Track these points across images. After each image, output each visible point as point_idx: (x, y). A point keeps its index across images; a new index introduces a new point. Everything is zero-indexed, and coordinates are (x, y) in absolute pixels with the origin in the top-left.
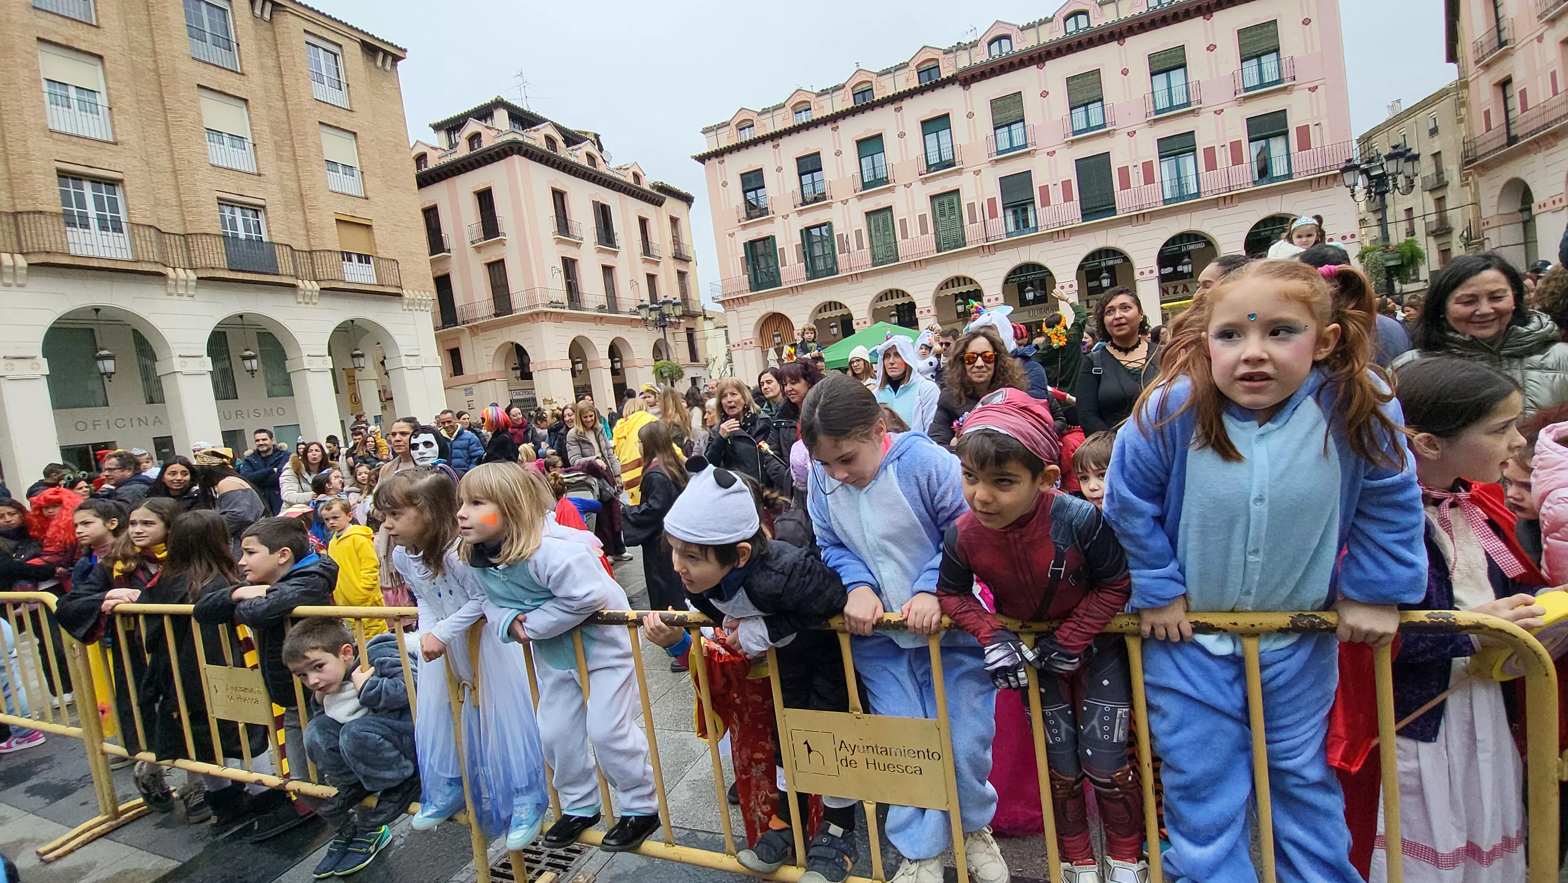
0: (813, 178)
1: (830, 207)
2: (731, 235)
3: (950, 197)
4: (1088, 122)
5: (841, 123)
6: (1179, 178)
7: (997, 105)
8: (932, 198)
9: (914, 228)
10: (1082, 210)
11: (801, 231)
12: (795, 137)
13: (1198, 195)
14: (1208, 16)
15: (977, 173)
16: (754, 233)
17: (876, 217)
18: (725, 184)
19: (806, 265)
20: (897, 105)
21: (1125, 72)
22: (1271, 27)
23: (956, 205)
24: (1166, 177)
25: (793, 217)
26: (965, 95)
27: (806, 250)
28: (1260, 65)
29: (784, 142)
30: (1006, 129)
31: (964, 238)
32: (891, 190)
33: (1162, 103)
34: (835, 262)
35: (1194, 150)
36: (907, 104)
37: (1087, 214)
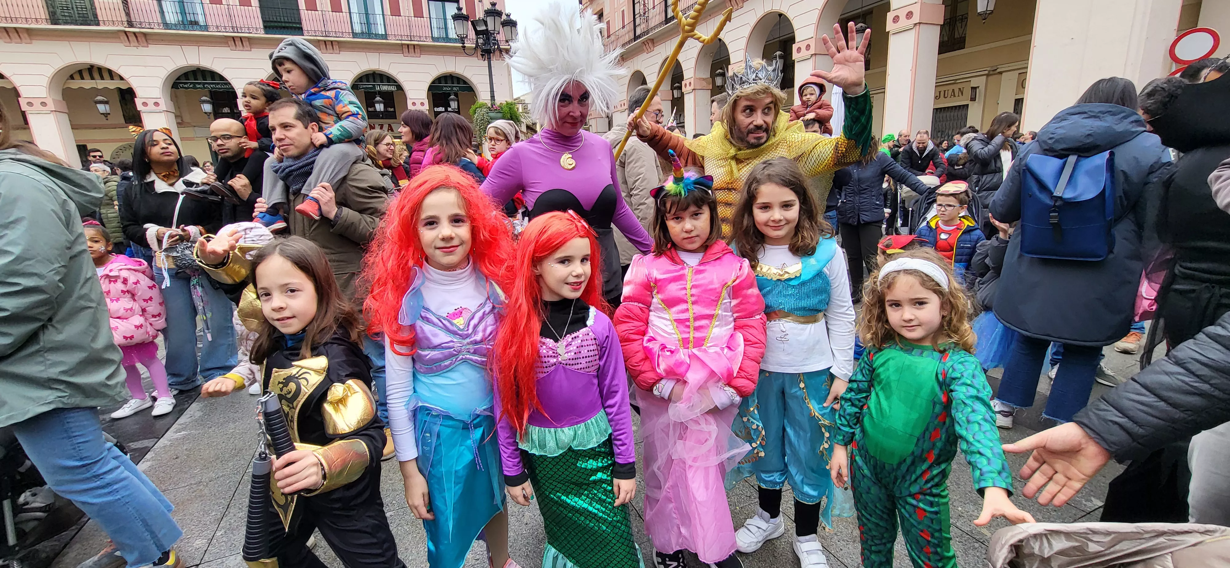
6: (367, 14)
10: (264, 21)
13: (385, 36)
24: (354, 9)
31: (95, 16)
37: (269, 27)
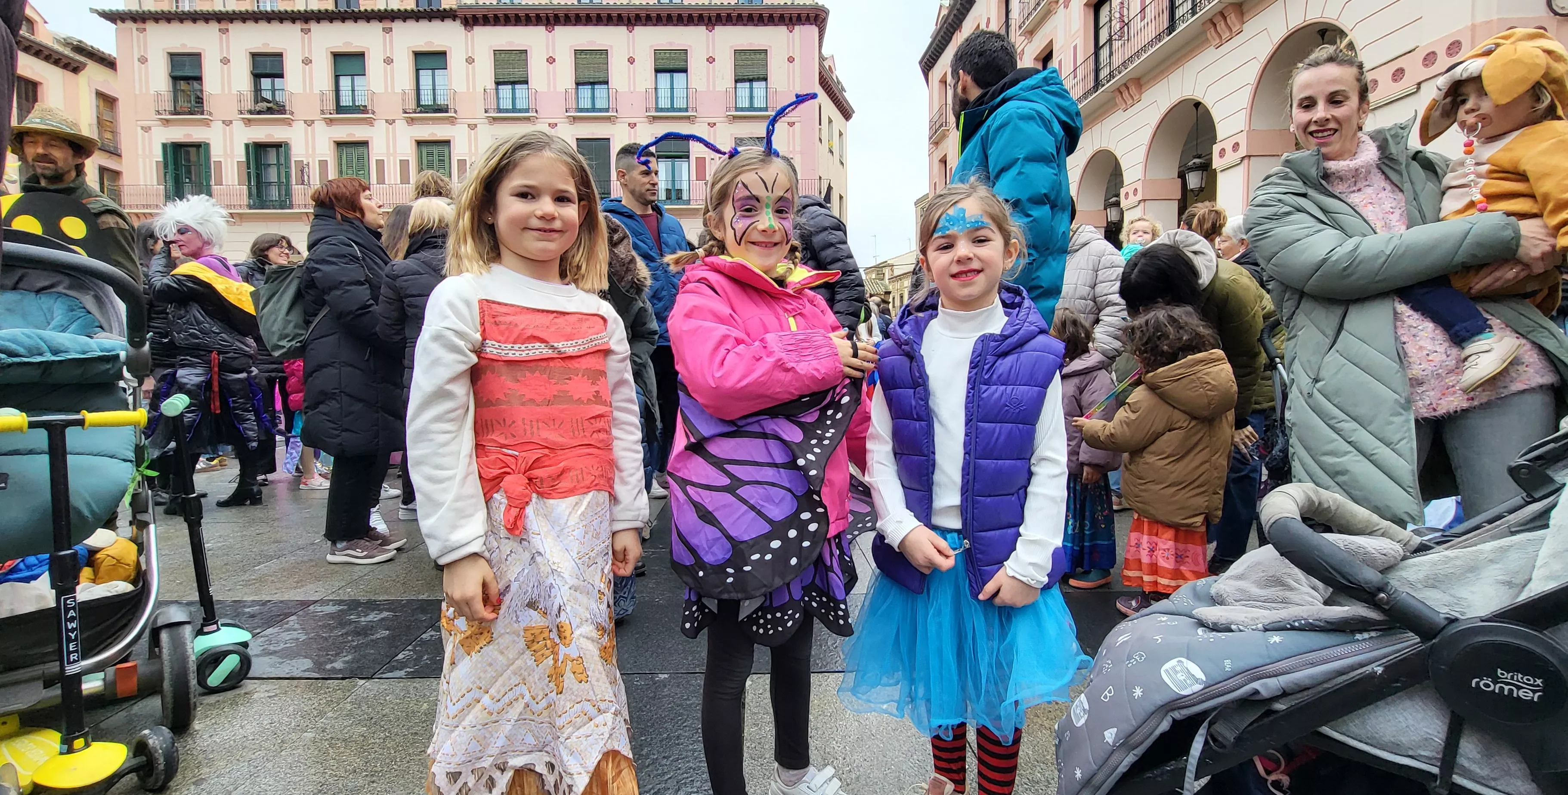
0: (273, 84)
1: (290, 125)
2: (146, 129)
3: (440, 148)
4: (593, 103)
5: (313, 26)
6: (673, 181)
7: (503, 57)
8: (420, 143)
9: (393, 174)
11: (247, 146)
12: (250, 26)
13: (688, 201)
14: (710, 28)
15: (472, 127)
16: (179, 134)
17: (350, 150)
18: (143, 60)
19: (250, 189)
20: (387, 24)
21: (631, 61)
22: (763, 56)
23: (446, 159)
25: (238, 126)
26: (466, 36)
27: (252, 171)
28: (751, 88)
29: (236, 28)
30: (510, 87)
32: (370, 122)
33: (664, 103)
34: (288, 193)
35: (688, 157)
36: (398, 26)
